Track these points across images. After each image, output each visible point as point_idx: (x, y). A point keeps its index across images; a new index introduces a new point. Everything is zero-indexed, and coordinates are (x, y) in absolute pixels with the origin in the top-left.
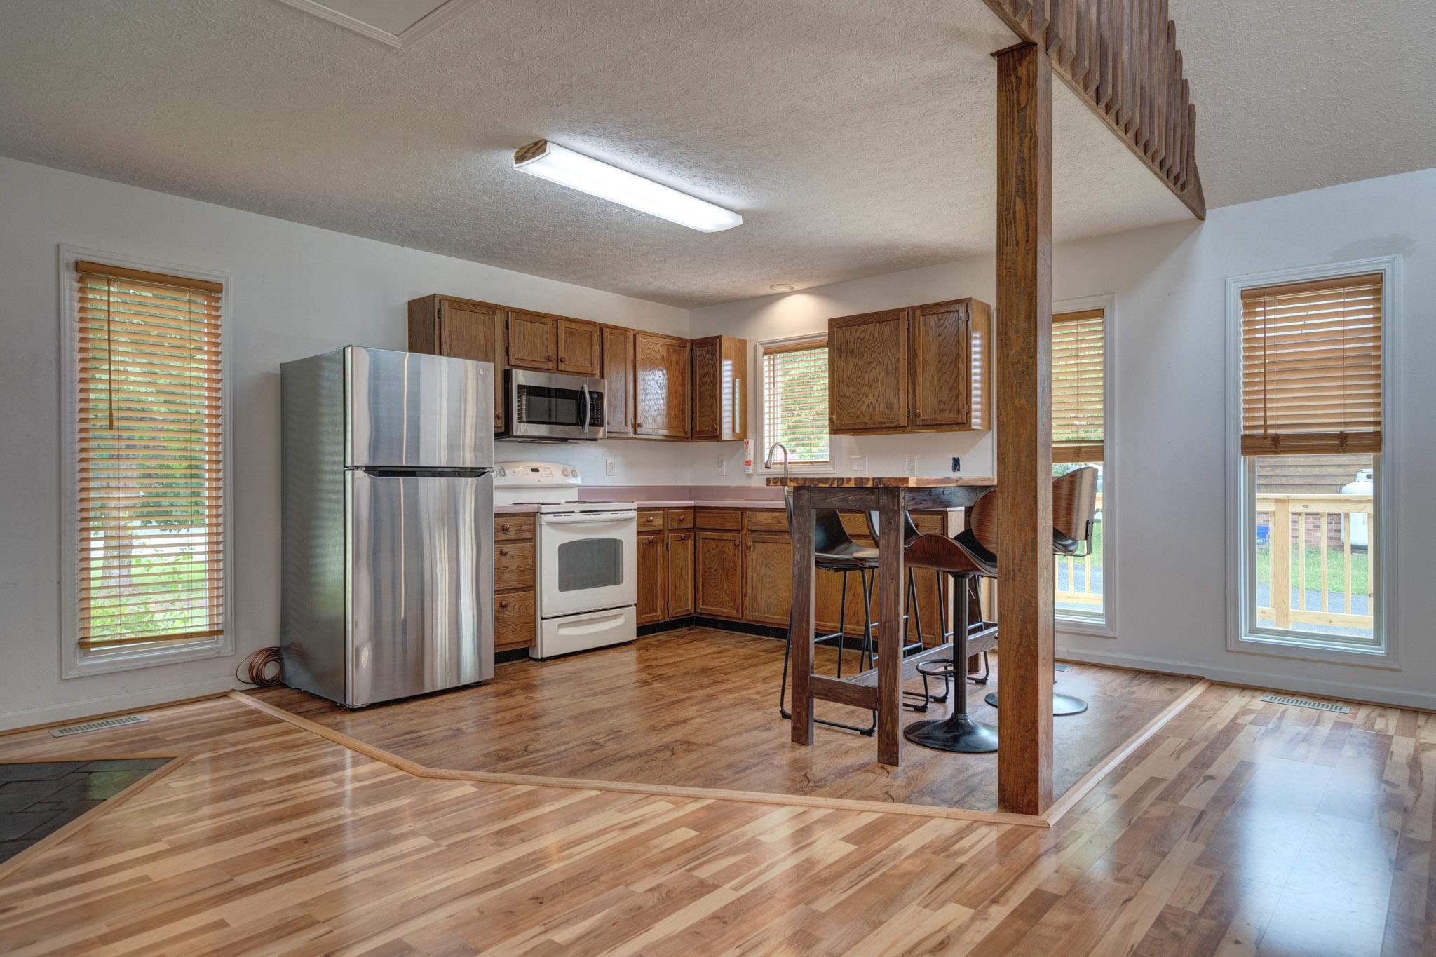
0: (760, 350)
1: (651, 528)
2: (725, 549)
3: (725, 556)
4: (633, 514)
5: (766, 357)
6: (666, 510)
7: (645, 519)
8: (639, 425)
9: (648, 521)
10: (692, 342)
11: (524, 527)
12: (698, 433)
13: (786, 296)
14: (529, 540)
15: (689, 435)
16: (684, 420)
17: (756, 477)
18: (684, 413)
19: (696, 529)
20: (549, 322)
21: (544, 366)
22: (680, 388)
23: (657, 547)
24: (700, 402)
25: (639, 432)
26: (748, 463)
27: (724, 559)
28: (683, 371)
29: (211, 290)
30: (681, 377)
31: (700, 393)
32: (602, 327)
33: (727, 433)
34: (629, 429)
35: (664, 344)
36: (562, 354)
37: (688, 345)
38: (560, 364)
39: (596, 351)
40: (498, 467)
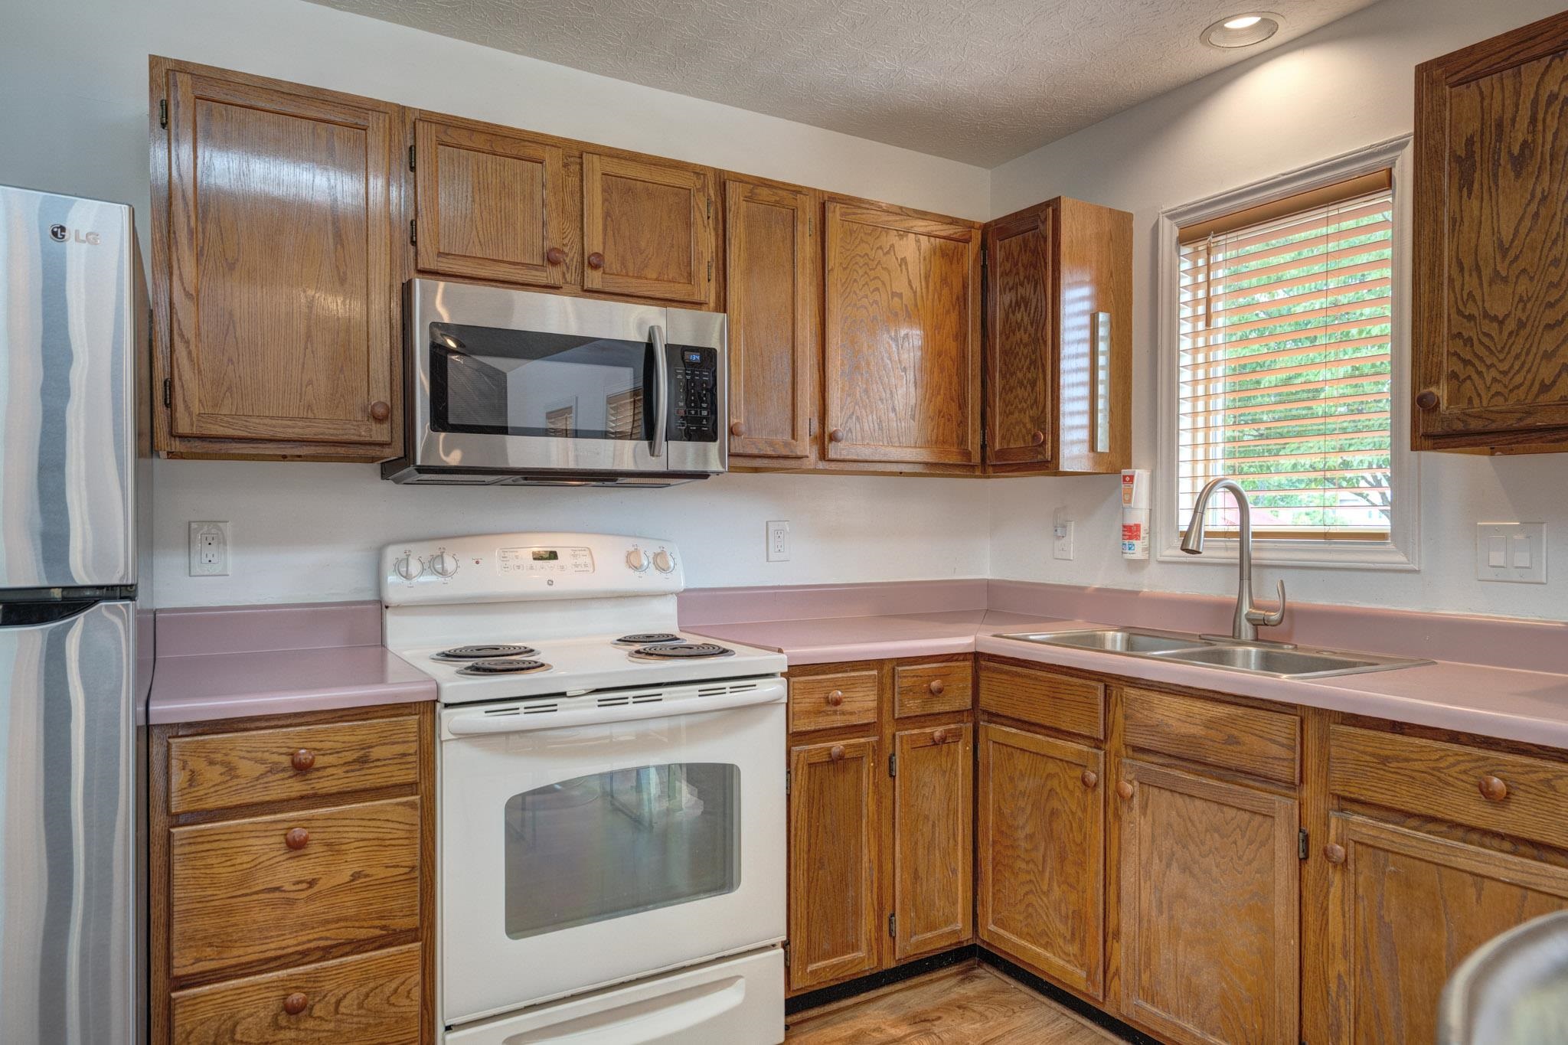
0: (1169, 232)
1: (838, 721)
2: (1054, 783)
3: (1055, 804)
4: (775, 689)
5: (1186, 250)
6: (887, 668)
7: (818, 696)
8: (833, 438)
9: (828, 702)
10: (985, 228)
11: (377, 753)
12: (1002, 454)
14: (410, 787)
15: (976, 458)
16: (962, 423)
17: (1153, 569)
18: (962, 406)
19: (977, 714)
20: (553, 160)
21: (541, 277)
22: (952, 346)
23: (859, 772)
24: (1003, 376)
25: (832, 455)
26: (1131, 532)
27: (1054, 813)
28: (962, 300)
30: (954, 316)
31: (1005, 353)
32: (723, 180)
33: (1073, 452)
34: (806, 447)
35: (907, 232)
36: (595, 243)
37: (977, 236)
38: (588, 271)
39: (706, 242)
40: (427, 550)
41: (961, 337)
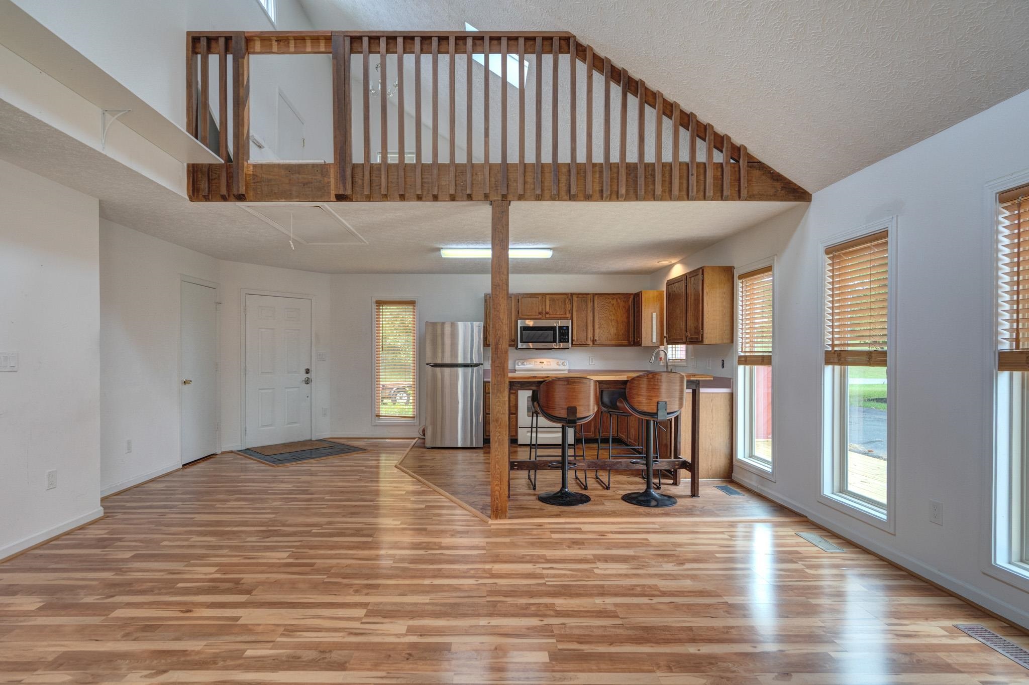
8: (596, 341)
10: (634, 295)
12: (636, 342)
13: (674, 266)
15: (633, 343)
16: (629, 336)
18: (629, 332)
20: (540, 297)
21: (538, 317)
22: (626, 320)
24: (637, 326)
25: (595, 344)
26: (660, 359)
28: (628, 311)
29: (412, 303)
30: (626, 314)
32: (572, 294)
33: (645, 343)
34: (590, 342)
35: (614, 298)
36: (547, 310)
37: (632, 297)
38: (546, 315)
39: (568, 307)
40: (522, 361)
41: (628, 318)
